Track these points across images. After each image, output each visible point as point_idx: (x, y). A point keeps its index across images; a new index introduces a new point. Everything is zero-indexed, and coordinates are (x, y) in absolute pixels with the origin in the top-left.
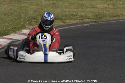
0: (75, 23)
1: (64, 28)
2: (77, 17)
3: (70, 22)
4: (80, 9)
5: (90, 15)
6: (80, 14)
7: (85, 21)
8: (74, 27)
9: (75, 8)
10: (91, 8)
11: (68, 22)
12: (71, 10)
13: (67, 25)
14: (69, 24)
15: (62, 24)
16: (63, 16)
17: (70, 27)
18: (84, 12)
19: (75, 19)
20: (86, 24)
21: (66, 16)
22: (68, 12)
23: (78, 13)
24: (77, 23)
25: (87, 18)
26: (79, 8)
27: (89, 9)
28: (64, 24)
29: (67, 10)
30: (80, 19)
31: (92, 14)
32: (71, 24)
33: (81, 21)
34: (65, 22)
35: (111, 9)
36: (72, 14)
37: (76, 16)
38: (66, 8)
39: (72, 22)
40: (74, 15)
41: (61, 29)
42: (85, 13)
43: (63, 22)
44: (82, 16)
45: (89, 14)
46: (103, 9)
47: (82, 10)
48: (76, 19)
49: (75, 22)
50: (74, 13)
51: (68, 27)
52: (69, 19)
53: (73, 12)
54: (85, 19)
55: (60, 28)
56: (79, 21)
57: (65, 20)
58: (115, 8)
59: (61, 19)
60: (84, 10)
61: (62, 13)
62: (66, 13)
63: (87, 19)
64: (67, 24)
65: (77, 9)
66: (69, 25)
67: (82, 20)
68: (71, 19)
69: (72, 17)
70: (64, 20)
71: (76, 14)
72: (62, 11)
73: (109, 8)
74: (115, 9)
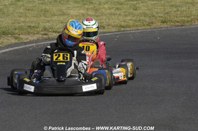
0: (35, 40)
1: (17, 48)
2: (38, 29)
3: (27, 39)
4: (43, 18)
5: (58, 27)
6: (42, 25)
7: (50, 36)
8: (33, 46)
9: (34, 17)
10: (60, 15)
11: (24, 38)
12: (28, 19)
13: (23, 42)
14: (25, 41)
15: (13, 41)
16: (15, 29)
17: (27, 46)
18: (49, 22)
19: (34, 34)
20: (53, 40)
21: (21, 28)
22: (24, 22)
23: (39, 23)
24: (38, 39)
25: (54, 32)
26: (41, 16)
27: (56, 17)
28: (17, 41)
29: (22, 19)
30: (42, 33)
31: (61, 25)
32: (28, 42)
33: (45, 36)
34: (19, 38)
35: (91, 16)
36: (30, 26)
37: (36, 29)
38: (20, 17)
39: (31, 38)
40: (34, 27)
41: (13, 50)
42: (50, 24)
43: (15, 38)
44: (45, 29)
45: (56, 25)
46: (78, 17)
47: (46, 18)
48: (37, 34)
49: (35, 37)
50: (33, 25)
51: (23, 46)
52: (25, 34)
53: (32, 22)
54: (50, 33)
55: (12, 47)
56: (40, 36)
57: (19, 35)
58: (97, 14)
59: (13, 34)
60: (49, 19)
61: (14, 25)
62: (20, 25)
63: (53, 34)
64: (21, 41)
65: (38, 17)
66: (25, 43)
67: (46, 34)
68: (29, 33)
69: (30, 29)
70: (17, 35)
71: (37, 25)
72: (13, 22)
73: (88, 15)
74: (97, 16)
